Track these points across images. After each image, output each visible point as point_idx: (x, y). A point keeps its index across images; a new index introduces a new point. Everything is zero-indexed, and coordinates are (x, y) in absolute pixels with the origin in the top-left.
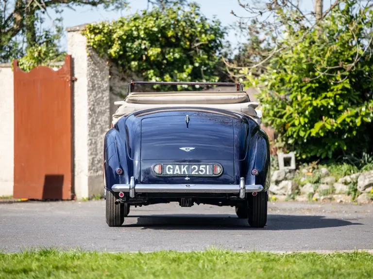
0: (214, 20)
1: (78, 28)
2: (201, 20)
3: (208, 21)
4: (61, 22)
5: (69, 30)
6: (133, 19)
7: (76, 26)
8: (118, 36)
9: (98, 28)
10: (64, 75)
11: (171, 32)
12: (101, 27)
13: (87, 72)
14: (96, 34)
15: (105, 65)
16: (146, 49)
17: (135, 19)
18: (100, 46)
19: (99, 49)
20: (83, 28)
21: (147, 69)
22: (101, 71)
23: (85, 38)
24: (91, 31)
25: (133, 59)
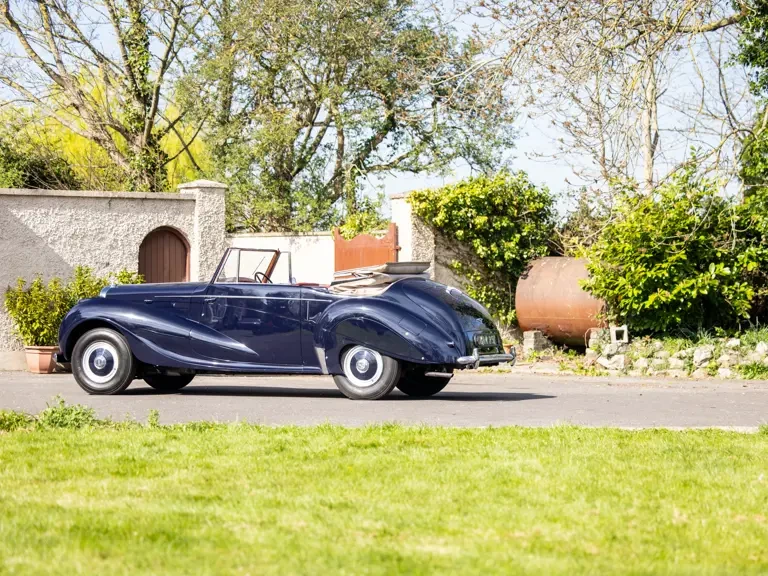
0: (542, 187)
1: (402, 195)
3: (536, 189)
5: (393, 197)
6: (459, 186)
7: (400, 194)
8: (444, 204)
9: (424, 195)
10: (388, 244)
11: (498, 199)
12: (426, 194)
13: (411, 241)
14: (421, 201)
15: (430, 234)
16: (472, 217)
17: (461, 186)
18: (425, 214)
19: (424, 217)
20: (408, 195)
21: (473, 238)
22: (426, 240)
23: (410, 205)
24: (416, 198)
25: (459, 228)
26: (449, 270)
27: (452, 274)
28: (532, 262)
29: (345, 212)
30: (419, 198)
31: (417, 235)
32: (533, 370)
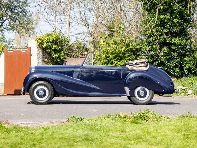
5: (29, 39)
13: (37, 53)
15: (41, 51)
18: (40, 44)
19: (40, 45)
20: (36, 38)
22: (40, 52)
23: (36, 41)
24: (38, 39)
25: (49, 49)
26: (44, 62)
27: (44, 63)
28: (66, 60)
30: (39, 39)
31: (38, 51)
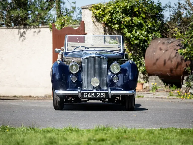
0: (158, 2)
1: (87, 7)
2: (151, 3)
3: (155, 3)
4: (75, 4)
5: (83, 8)
6: (116, 2)
7: (86, 6)
8: (109, 11)
9: (98, 7)
10: (80, 32)
11: (136, 9)
12: (99, 6)
13: (92, 30)
14: (97, 10)
16: (123, 18)
17: (117, 2)
20: (90, 7)
21: (124, 28)
22: (100, 29)
23: (91, 12)
24: (94, 8)
25: (116, 24)
29: (56, 16)
32: (155, 96)
